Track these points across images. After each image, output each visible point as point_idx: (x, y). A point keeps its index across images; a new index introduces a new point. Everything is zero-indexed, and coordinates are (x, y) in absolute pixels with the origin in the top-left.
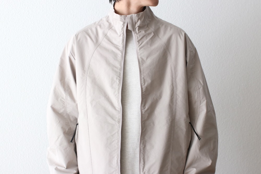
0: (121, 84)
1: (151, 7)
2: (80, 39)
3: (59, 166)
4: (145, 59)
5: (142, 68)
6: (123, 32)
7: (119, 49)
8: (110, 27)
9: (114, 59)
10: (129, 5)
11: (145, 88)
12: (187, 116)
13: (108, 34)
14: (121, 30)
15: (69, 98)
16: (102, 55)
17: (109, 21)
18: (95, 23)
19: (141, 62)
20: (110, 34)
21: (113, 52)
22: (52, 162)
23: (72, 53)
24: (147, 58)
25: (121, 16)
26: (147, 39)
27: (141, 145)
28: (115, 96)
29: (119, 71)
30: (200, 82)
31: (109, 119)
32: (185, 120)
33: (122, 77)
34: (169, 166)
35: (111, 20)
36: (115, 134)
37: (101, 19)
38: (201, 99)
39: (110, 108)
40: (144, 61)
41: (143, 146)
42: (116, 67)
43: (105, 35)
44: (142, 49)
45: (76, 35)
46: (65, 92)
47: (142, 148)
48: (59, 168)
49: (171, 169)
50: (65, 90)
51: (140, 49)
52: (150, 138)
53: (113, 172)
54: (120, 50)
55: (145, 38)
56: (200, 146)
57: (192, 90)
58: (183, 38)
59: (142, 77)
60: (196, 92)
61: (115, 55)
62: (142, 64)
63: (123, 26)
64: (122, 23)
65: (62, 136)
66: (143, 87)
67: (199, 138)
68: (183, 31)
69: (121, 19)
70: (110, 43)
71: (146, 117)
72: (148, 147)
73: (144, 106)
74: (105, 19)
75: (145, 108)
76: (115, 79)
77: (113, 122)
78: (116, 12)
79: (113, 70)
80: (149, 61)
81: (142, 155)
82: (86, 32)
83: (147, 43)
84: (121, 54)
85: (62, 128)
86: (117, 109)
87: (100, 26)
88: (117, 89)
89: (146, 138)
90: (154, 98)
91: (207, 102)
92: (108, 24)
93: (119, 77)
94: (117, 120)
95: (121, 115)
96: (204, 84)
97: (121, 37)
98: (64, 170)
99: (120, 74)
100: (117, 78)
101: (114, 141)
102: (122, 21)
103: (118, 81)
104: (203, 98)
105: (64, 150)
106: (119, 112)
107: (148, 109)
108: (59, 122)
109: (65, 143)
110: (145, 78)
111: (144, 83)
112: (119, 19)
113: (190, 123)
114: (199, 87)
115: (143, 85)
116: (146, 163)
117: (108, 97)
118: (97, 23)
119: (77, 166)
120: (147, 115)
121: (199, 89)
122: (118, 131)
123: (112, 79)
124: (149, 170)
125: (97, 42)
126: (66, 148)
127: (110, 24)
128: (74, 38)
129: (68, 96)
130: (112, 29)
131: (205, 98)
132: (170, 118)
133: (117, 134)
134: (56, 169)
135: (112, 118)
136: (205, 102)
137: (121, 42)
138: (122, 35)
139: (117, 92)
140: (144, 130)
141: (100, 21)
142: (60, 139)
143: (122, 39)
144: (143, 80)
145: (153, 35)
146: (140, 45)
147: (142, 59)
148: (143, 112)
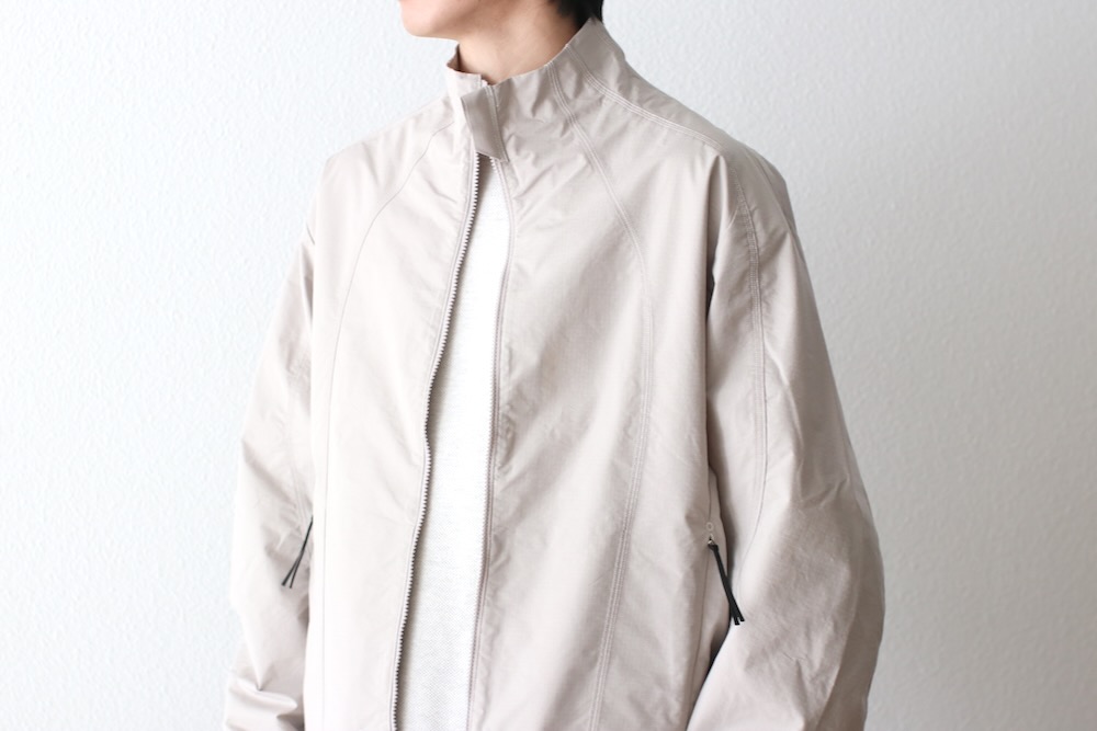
11: (511, 388)
13: (430, 154)
26: (554, 184)
27: (483, 625)
38: (770, 445)
40: (525, 274)
41: (491, 631)
43: (420, 159)
47: (483, 639)
54: (455, 215)
55: (546, 181)
56: (747, 653)
59: (505, 339)
66: (503, 384)
67: (738, 617)
71: (512, 510)
72: (509, 635)
73: (506, 460)
75: (506, 473)
81: (480, 665)
85: (265, 527)
90: (553, 431)
97: (461, 166)
104: (777, 444)
107: (520, 477)
110: (515, 347)
111: (507, 368)
113: (712, 547)
114: (768, 395)
115: (502, 373)
120: (513, 502)
121: (766, 401)
131: (786, 445)
136: (786, 462)
137: (459, 185)
143: (462, 172)
144: (504, 356)
145: (585, 168)
146: (525, 214)
147: (521, 271)
148: (498, 487)
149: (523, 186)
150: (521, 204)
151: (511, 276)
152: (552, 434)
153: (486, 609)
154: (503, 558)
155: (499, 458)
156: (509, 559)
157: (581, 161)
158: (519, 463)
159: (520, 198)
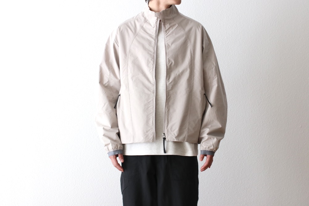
0: (155, 64)
1: (176, 5)
2: (122, 30)
3: (105, 126)
4: (170, 45)
5: (167, 51)
6: (156, 24)
7: (152, 38)
8: (146, 21)
9: (149, 45)
10: (158, 3)
12: (202, 89)
13: (144, 26)
14: (155, 23)
15: (112, 75)
16: (139, 42)
17: (144, 16)
18: (133, 18)
19: (167, 47)
20: (146, 26)
21: (148, 40)
22: (99, 124)
23: (116, 41)
24: (172, 44)
25: (156, 13)
26: (172, 29)
27: (166, 109)
28: (151, 73)
29: (153, 54)
30: (213, 63)
31: (146, 91)
32: (200, 91)
33: (155, 59)
34: (187, 125)
35: (146, 15)
36: (151, 101)
37: (138, 15)
38: (214, 76)
39: (146, 82)
40: (169, 46)
41: (168, 110)
42: (150, 51)
43: (142, 27)
44: (168, 37)
45: (119, 27)
46: (109, 70)
47: (166, 111)
48: (105, 128)
49: (188, 128)
50: (109, 69)
51: (167, 37)
52: (173, 103)
53: (149, 130)
54: (154, 38)
55: (171, 28)
57: (207, 70)
58: (200, 30)
59: (168, 58)
60: (210, 71)
61: (150, 43)
62: (168, 48)
63: (156, 21)
64: (156, 18)
65: (107, 103)
66: (168, 65)
67: (212, 106)
68: (201, 25)
69: (156, 15)
70: (146, 33)
71: (170, 88)
72: (171, 111)
73: (169, 79)
74: (141, 15)
75: (169, 81)
76: (150, 60)
77: (149, 93)
78: (151, 9)
79: (148, 53)
80: (173, 47)
81: (166, 116)
82: (127, 25)
83: (172, 32)
84: (154, 41)
85: (108, 97)
86: (152, 83)
87: (137, 20)
88: (152, 67)
89: (170, 103)
91: (218, 79)
92: (143, 18)
93: (153, 58)
94: (152, 91)
95: (155, 87)
96: (216, 65)
97: (155, 29)
98: (109, 129)
99: (154, 56)
100: (151, 60)
101: (150, 107)
102: (156, 17)
103: (152, 62)
104: (215, 76)
105: (109, 114)
106: (153, 85)
107: (171, 82)
108: (105, 92)
109: (110, 109)
110: (169, 59)
112: (154, 15)
113: (204, 94)
115: (168, 64)
116: (169, 122)
117: (145, 74)
118: (135, 17)
119: (118, 126)
120: (171, 87)
121: (212, 68)
122: (153, 99)
123: (148, 61)
124: (171, 128)
125: (135, 32)
126: (111, 113)
127: (145, 19)
128: (117, 29)
129: (112, 74)
130: (147, 23)
131: (216, 76)
132: (188, 89)
133: (152, 101)
134: (104, 128)
135: (148, 89)
136: (216, 78)
137: (154, 32)
138: (156, 27)
139: (151, 70)
140: (168, 98)
141: (137, 16)
142: (106, 106)
143: (155, 30)
145: (178, 26)
146: (167, 34)
147: (168, 45)
148: (168, 84)
149: (167, 29)
150: (166, 32)
151: (167, 46)
152: (177, 74)
153: (167, 106)
154: (169, 97)
155: (168, 79)
156: (170, 97)
157: (177, 25)
158: (171, 79)
159: (166, 31)
